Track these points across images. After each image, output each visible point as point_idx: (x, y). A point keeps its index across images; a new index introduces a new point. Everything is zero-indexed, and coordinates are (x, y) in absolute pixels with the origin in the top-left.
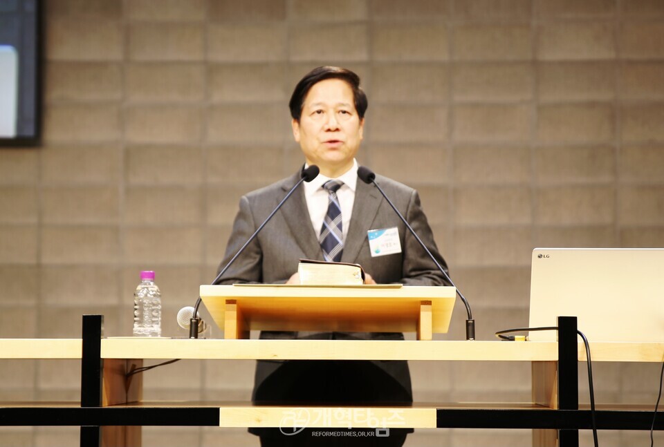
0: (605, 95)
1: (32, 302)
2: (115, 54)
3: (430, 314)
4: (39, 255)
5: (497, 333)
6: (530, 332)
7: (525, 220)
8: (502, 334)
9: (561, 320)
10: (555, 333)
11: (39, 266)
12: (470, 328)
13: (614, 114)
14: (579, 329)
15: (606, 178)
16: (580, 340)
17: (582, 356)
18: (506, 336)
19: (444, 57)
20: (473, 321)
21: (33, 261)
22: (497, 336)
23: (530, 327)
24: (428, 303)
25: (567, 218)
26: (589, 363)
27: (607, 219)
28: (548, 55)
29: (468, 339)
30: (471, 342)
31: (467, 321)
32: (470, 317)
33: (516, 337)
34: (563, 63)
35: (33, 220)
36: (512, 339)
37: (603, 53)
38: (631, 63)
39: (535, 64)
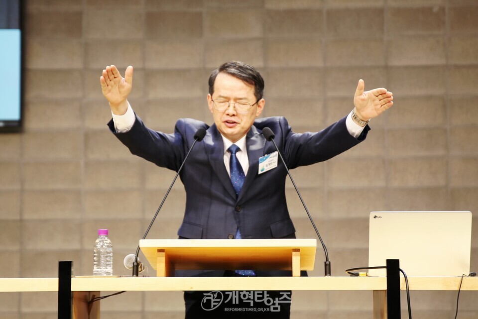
0: (438, 91)
1: (16, 248)
2: (77, 64)
3: (299, 258)
4: (21, 213)
5: (346, 271)
6: (369, 270)
7: (381, 183)
8: (351, 272)
9: (388, 261)
10: (385, 271)
11: (21, 221)
12: (327, 267)
13: (446, 104)
14: (400, 268)
15: (440, 152)
16: (401, 275)
17: (403, 287)
18: (353, 272)
19: (319, 64)
20: (330, 262)
21: (18, 218)
22: (347, 272)
23: (369, 266)
24: (297, 250)
25: (412, 182)
26: (408, 291)
27: (441, 182)
28: (396, 62)
29: (326, 275)
30: (328, 277)
31: (325, 262)
32: (327, 259)
33: (360, 273)
34: (407, 68)
35: (17, 187)
36: (357, 275)
37: (437, 60)
38: (457, 67)
39: (387, 68)
